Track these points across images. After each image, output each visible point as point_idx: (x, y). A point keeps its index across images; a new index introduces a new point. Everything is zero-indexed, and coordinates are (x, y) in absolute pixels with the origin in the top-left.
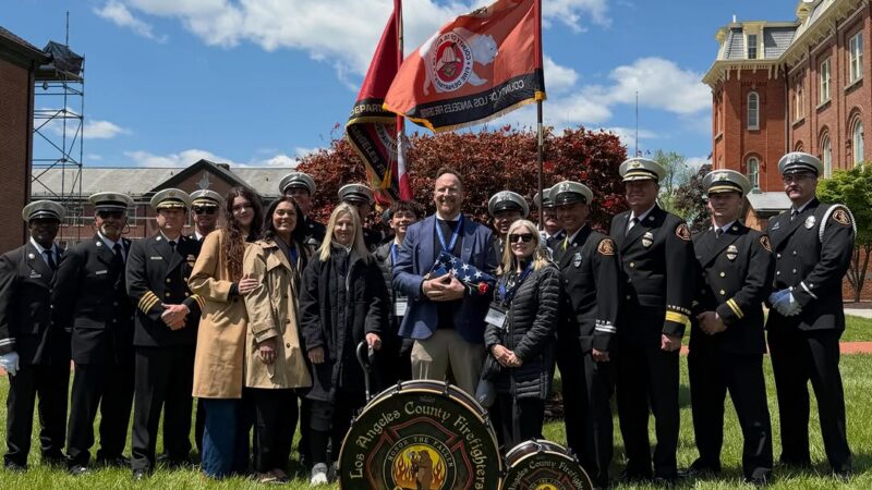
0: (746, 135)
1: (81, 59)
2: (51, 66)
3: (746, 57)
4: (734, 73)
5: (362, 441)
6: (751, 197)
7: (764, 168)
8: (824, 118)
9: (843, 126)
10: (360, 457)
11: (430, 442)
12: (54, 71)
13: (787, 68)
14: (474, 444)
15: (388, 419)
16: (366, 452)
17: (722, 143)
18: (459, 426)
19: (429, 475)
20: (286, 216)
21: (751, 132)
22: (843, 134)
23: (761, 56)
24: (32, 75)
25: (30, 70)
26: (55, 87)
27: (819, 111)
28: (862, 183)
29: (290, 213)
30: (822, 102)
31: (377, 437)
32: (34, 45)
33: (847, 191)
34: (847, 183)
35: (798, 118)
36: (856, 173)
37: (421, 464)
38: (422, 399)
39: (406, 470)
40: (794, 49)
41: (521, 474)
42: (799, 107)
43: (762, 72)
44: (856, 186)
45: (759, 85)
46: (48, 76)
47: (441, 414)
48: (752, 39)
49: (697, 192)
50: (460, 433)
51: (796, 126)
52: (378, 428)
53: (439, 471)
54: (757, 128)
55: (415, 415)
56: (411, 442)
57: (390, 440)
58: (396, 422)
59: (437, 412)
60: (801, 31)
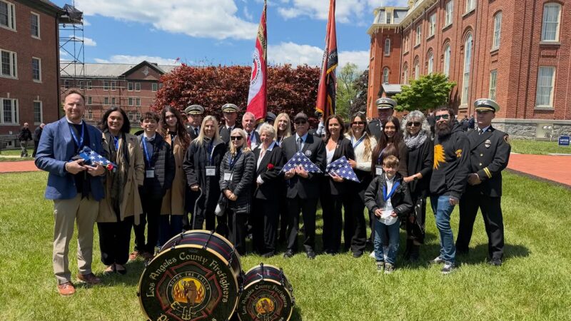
0: (384, 58)
1: (82, 13)
2: (66, 16)
3: (386, 23)
4: (380, 30)
5: (153, 276)
6: (384, 86)
7: (390, 73)
8: (417, 52)
9: (425, 55)
10: (152, 285)
11: (195, 276)
12: (67, 18)
13: (403, 29)
14: (222, 277)
15: (169, 263)
16: (156, 282)
17: (374, 61)
18: (213, 266)
19: (195, 295)
20: (115, 121)
21: (386, 57)
22: (424, 59)
23: (392, 23)
24: (58, 21)
25: (56, 18)
26: (69, 26)
27: (415, 48)
28: (431, 82)
29: (119, 119)
30: (417, 44)
31: (163, 274)
32: (58, 5)
33: (424, 85)
34: (424, 82)
35: (406, 51)
36: (428, 77)
37: (190, 288)
38: (191, 251)
39: (180, 292)
40: (407, 20)
41: (250, 293)
42: (407, 46)
43: (392, 30)
44: (429, 83)
45: (390, 35)
46: (65, 21)
47: (202, 259)
48: (389, 15)
49: (362, 82)
50: (213, 271)
51: (405, 55)
52: (163, 268)
53: (200, 293)
54: (389, 55)
55: (185, 261)
56: (184, 276)
57: (170, 275)
58: (174, 264)
59: (200, 258)
60: (410, 12)
